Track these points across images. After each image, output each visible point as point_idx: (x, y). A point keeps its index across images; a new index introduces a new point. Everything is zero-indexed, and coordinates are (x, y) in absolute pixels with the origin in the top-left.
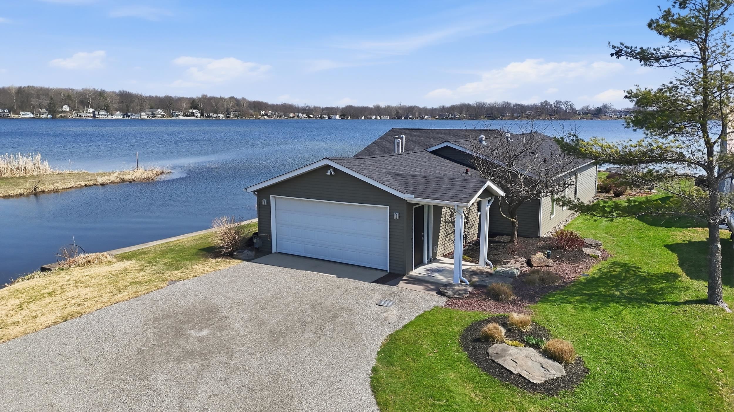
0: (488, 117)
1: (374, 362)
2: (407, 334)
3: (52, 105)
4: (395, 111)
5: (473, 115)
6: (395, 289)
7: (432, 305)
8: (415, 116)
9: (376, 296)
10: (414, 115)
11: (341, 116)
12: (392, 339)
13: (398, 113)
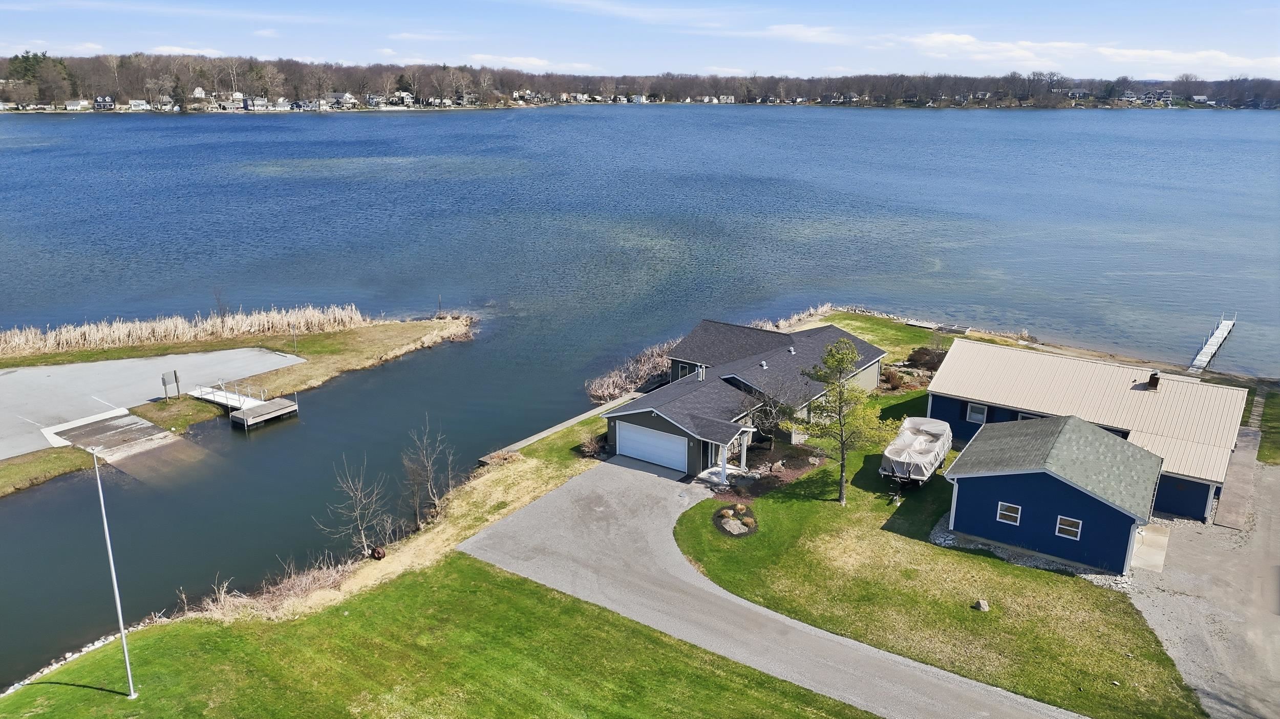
0: (909, 101)
1: (675, 525)
2: (690, 513)
3: (179, 90)
4: (744, 88)
5: (881, 97)
6: (689, 486)
7: (706, 497)
8: (779, 98)
9: (678, 491)
10: (777, 96)
11: (649, 97)
12: (684, 515)
13: (749, 91)
